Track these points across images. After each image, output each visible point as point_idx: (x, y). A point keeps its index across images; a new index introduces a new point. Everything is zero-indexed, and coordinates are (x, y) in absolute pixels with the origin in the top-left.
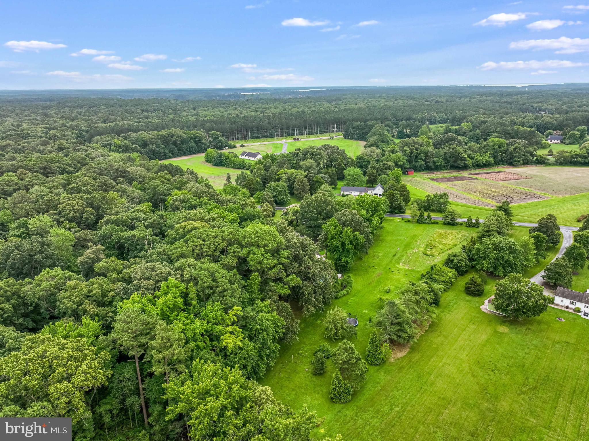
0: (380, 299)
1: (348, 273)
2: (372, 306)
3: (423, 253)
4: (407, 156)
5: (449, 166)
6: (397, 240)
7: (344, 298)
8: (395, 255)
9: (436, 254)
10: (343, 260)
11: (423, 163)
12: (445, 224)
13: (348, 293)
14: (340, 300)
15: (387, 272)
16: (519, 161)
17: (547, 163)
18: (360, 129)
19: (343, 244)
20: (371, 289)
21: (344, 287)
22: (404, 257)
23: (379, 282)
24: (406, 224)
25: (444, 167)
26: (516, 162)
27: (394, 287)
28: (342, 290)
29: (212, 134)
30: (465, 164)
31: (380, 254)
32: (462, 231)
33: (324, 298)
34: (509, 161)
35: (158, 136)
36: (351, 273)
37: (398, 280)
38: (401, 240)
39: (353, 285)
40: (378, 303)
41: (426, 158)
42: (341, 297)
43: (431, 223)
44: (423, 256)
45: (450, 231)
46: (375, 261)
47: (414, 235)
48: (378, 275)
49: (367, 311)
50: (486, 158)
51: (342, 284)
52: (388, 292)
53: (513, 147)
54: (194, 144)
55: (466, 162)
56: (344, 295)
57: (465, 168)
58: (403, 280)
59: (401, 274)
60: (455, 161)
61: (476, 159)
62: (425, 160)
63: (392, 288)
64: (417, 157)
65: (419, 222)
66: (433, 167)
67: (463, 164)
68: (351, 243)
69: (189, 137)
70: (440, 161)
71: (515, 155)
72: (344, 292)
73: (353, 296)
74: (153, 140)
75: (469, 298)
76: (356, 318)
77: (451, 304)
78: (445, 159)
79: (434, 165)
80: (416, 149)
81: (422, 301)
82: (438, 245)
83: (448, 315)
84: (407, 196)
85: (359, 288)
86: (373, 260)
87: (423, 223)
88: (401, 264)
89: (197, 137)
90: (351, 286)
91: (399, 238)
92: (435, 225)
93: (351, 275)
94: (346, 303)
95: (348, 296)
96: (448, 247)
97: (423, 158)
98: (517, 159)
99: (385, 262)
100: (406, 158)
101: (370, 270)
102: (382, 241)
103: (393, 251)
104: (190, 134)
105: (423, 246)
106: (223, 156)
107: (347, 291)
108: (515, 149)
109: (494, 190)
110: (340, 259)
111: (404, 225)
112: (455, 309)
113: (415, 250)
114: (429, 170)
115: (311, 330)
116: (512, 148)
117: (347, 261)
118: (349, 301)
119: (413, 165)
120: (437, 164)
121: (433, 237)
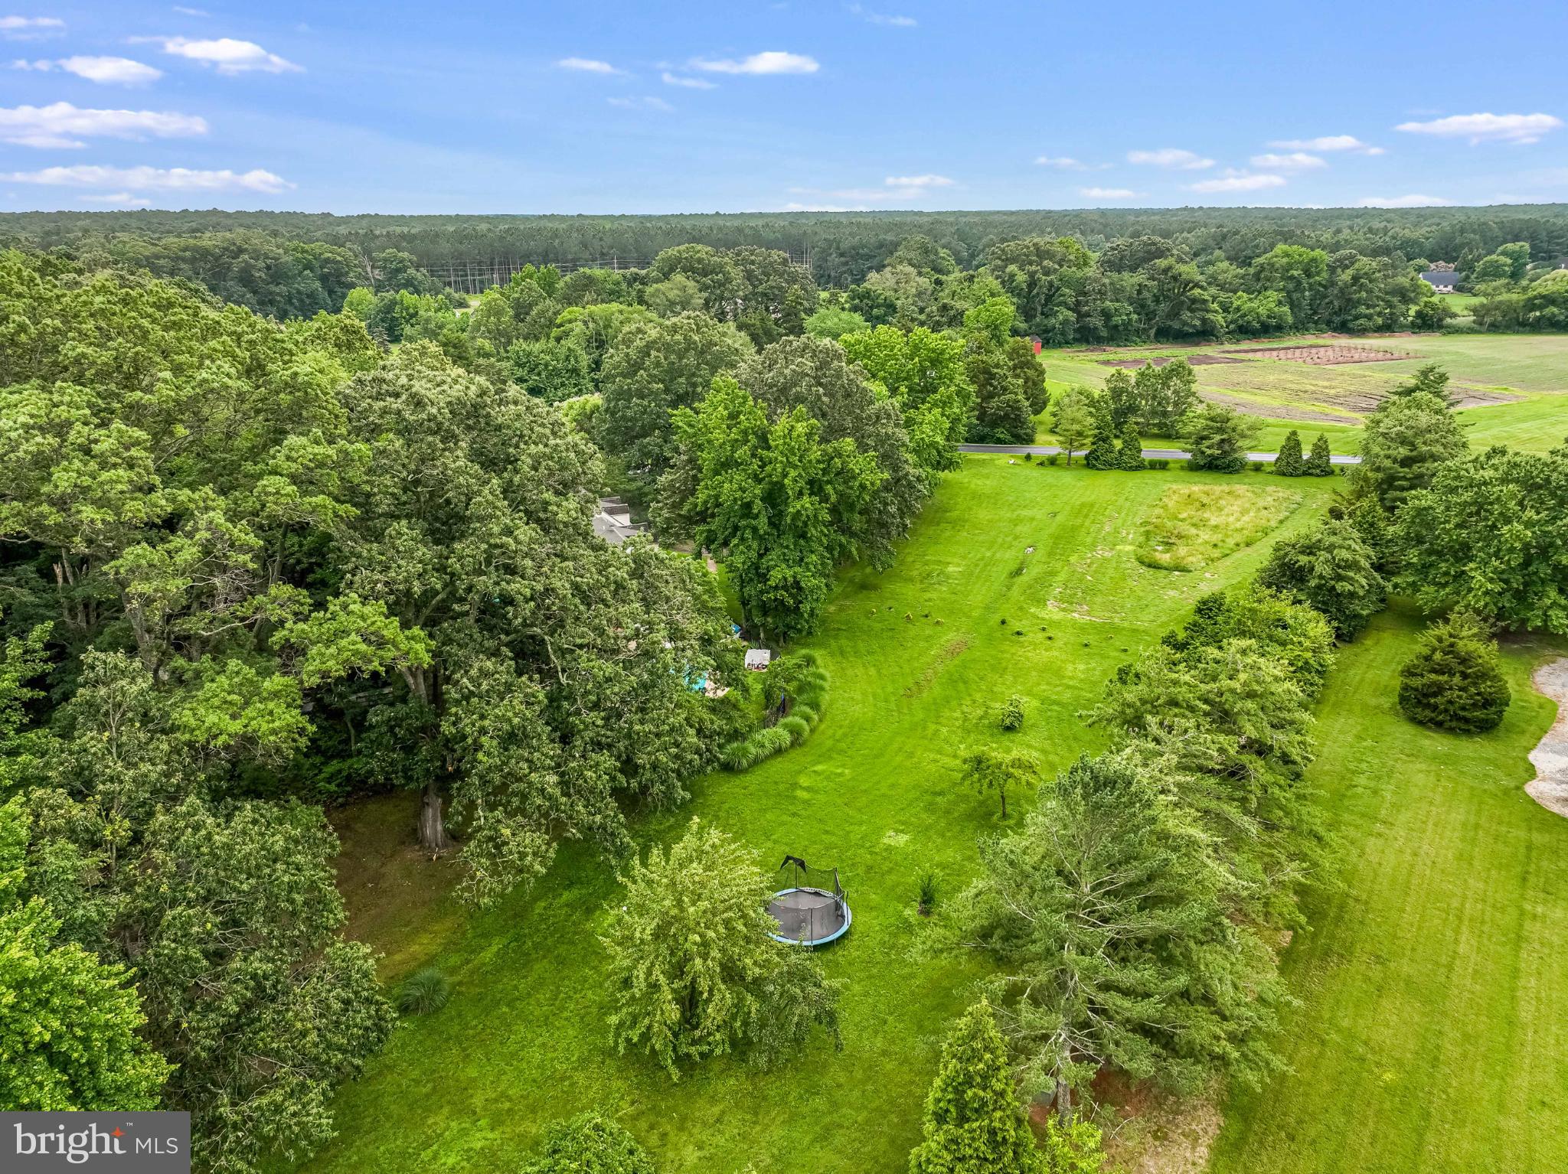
0: (979, 763)
1: (806, 645)
2: (930, 808)
3: (1142, 563)
4: (1019, 295)
5: (1153, 332)
6: (1016, 522)
7: (777, 766)
8: (1018, 572)
9: (1194, 560)
10: (776, 576)
11: (1072, 316)
12: (1193, 467)
13: (797, 740)
14: (753, 780)
15: (990, 639)
16: (1369, 317)
17: (1448, 326)
18: (862, 257)
19: (775, 496)
20: (920, 715)
21: (778, 706)
22: (1062, 577)
23: (957, 681)
24: (1043, 471)
25: (1137, 332)
26: (1362, 321)
27: (1036, 703)
28: (765, 723)
29: (385, 260)
30: (1204, 321)
31: (951, 569)
32: (1269, 489)
33: (629, 767)
34: (1337, 319)
35: (185, 250)
36: (821, 645)
37: (1053, 671)
38: (1033, 519)
39: (825, 698)
40: (965, 789)
41: (1078, 303)
42: (757, 762)
43: (1140, 467)
44: (1143, 570)
45: (1226, 488)
46: (934, 595)
47: (1083, 505)
48: (953, 653)
49: (903, 839)
50: (1268, 304)
51: (768, 694)
52: (1010, 727)
53: (1350, 272)
54: (317, 284)
55: (1210, 316)
56: (779, 751)
57: (1205, 334)
58: (1077, 669)
59: (1059, 643)
60: (1174, 314)
61: (1238, 309)
62: (1076, 308)
63: (1029, 706)
64: (1049, 298)
65: (1091, 462)
66: (1104, 333)
67: (1198, 323)
68: (815, 487)
69: (298, 260)
70: (1125, 313)
71: (1356, 296)
72: (778, 733)
73: (826, 756)
74: (162, 262)
75: (1437, 743)
76: (838, 891)
77: (1362, 780)
78: (1141, 306)
79: (1106, 326)
80: (1047, 273)
81: (1257, 767)
82: (1193, 531)
83: (1372, 843)
84: (1035, 384)
85: (857, 711)
86: (924, 590)
87: (1110, 466)
88: (1051, 605)
89: (327, 261)
90: (815, 706)
91: (1025, 513)
92: (1159, 475)
93: (818, 654)
94: (786, 795)
95: (794, 754)
96: (1238, 538)
97: (1071, 301)
98: (1363, 309)
99: (978, 596)
100: (1015, 300)
101: (913, 631)
102: (957, 524)
103: (1009, 558)
104: (304, 251)
105: (1133, 535)
106: (397, 308)
107: (796, 732)
108: (1356, 279)
109: (1326, 384)
110: (757, 573)
111: (1037, 473)
112: (1396, 807)
113: (1103, 552)
114: (1088, 342)
115: (541, 983)
116: (1346, 276)
117: (797, 584)
118: (804, 781)
119: (1038, 325)
120: (1117, 320)
121: (1165, 507)
